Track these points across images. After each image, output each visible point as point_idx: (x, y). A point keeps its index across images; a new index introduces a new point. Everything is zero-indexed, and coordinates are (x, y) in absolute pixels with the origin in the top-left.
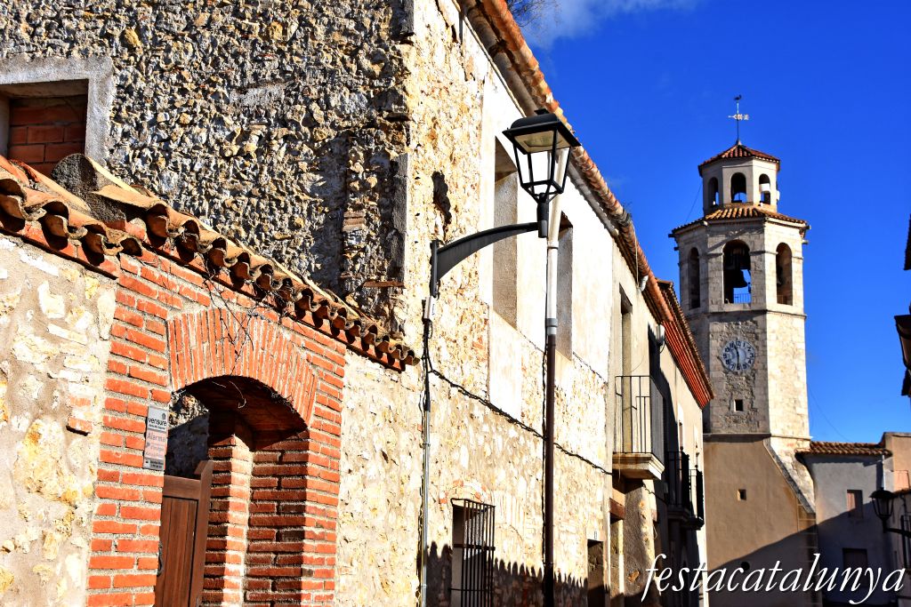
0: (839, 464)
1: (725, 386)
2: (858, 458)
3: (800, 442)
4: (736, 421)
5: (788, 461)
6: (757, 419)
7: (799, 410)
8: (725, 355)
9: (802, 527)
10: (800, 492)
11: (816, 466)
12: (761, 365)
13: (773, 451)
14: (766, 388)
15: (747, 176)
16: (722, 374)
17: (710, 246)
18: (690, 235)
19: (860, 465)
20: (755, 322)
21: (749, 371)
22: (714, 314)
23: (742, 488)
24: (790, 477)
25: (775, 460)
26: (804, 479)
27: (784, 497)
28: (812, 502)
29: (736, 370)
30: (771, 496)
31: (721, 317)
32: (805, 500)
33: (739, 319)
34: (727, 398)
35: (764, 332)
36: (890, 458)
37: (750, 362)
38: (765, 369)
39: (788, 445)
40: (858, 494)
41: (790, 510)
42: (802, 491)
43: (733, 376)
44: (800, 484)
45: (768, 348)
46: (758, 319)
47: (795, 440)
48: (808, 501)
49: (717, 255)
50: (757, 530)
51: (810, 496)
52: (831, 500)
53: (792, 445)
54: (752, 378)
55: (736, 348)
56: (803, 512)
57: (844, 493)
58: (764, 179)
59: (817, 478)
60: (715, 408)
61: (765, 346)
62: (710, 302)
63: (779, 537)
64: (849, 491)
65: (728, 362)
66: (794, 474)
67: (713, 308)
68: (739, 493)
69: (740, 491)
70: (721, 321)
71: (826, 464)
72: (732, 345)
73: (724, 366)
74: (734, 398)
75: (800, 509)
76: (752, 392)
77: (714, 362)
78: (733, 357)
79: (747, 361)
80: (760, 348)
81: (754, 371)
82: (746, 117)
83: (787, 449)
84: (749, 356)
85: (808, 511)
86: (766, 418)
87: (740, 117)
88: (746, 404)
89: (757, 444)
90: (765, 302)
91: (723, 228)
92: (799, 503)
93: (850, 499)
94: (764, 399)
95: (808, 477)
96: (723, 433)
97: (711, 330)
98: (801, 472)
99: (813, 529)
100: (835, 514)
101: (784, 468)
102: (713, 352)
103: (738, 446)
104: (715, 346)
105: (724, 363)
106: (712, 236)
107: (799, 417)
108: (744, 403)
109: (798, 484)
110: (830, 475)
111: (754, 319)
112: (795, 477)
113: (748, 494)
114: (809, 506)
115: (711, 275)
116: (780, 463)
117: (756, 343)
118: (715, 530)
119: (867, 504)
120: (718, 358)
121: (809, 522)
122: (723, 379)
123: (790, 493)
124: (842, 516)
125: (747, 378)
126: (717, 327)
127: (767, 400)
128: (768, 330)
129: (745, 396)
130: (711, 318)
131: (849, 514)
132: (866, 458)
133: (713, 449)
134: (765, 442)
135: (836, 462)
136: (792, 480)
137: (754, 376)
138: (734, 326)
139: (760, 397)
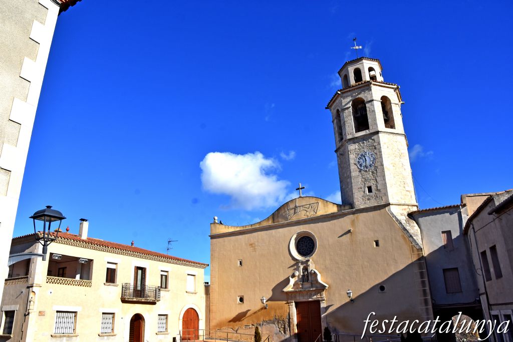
0: (434, 216)
1: (360, 180)
2: (446, 210)
3: (410, 207)
4: (369, 199)
5: (403, 218)
6: (381, 195)
7: (407, 188)
8: (359, 162)
9: (415, 259)
10: (411, 236)
11: (421, 220)
12: (379, 163)
13: (392, 214)
14: (384, 176)
15: (361, 68)
16: (357, 173)
17: (343, 104)
18: (335, 104)
19: (447, 215)
20: (373, 140)
21: (373, 168)
22: (350, 140)
23: (376, 239)
24: (404, 228)
25: (394, 219)
26: (413, 228)
27: (402, 241)
28: (419, 241)
29: (366, 169)
30: (394, 242)
31: (354, 140)
32: (415, 241)
33: (364, 140)
34: (362, 186)
35: (379, 144)
36: (465, 207)
37: (373, 163)
38: (382, 165)
39: (403, 210)
40: (448, 233)
41: (406, 249)
42: (413, 235)
43: (365, 173)
44: (411, 231)
45: (383, 153)
46: (375, 137)
47: (407, 207)
48: (417, 241)
49: (348, 108)
50: (387, 265)
51: (418, 239)
52: (433, 239)
53: (405, 209)
54: (375, 172)
55: (364, 157)
56: (415, 249)
57: (440, 234)
58: (371, 69)
59: (423, 227)
60: (356, 194)
61: (380, 152)
62: (347, 134)
63: (402, 267)
64: (443, 232)
65: (361, 165)
66: (407, 226)
67: (349, 137)
68: (375, 243)
69: (375, 241)
70: (354, 143)
71: (427, 217)
72: (362, 155)
73: (358, 168)
74: (366, 185)
75: (412, 247)
76: (376, 180)
77: (353, 167)
78: (364, 162)
79: (371, 163)
80: (378, 154)
81: (375, 167)
82: (361, 47)
83: (402, 212)
84: (372, 159)
85: (418, 248)
86: (386, 194)
87: (357, 47)
88: (373, 188)
89: (382, 210)
90: (377, 127)
91: (349, 93)
92: (412, 243)
93: (444, 236)
94: (384, 183)
95: (416, 227)
96: (362, 207)
97: (349, 150)
98: (412, 224)
99: (422, 259)
100: (436, 248)
101: (400, 223)
102: (352, 161)
103: (371, 214)
104: (352, 157)
105: (359, 166)
106: (344, 99)
107: (408, 192)
108: (372, 187)
109: (410, 231)
110: (430, 224)
111: (372, 138)
112: (408, 228)
113: (380, 243)
114: (418, 244)
115: (346, 120)
116: (397, 220)
117: (375, 152)
118: (362, 268)
119: (455, 239)
120: (355, 164)
121: (418, 254)
122: (359, 175)
123: (405, 238)
124: (440, 248)
125: (373, 172)
126: (352, 147)
127: (386, 183)
128: (381, 143)
129: (372, 183)
130: (349, 143)
131: (444, 247)
132: (451, 210)
133: (357, 218)
134: (387, 209)
135: (433, 215)
136: (406, 230)
137: (376, 170)
138: (362, 144)
139: (381, 182)
